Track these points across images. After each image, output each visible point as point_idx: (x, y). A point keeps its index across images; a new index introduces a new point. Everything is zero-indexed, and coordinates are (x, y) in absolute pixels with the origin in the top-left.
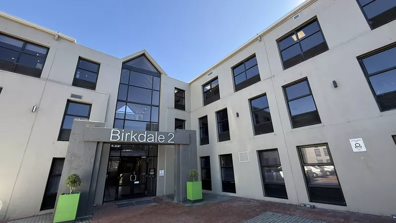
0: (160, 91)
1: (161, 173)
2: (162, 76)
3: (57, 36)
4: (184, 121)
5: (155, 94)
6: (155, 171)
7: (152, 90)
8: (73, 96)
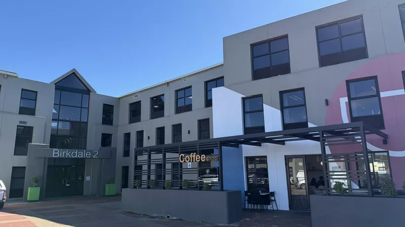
0: (88, 108)
1: (88, 178)
2: (91, 94)
3: (6, 76)
4: (111, 135)
5: (84, 111)
6: (83, 177)
7: (81, 107)
8: (21, 122)
